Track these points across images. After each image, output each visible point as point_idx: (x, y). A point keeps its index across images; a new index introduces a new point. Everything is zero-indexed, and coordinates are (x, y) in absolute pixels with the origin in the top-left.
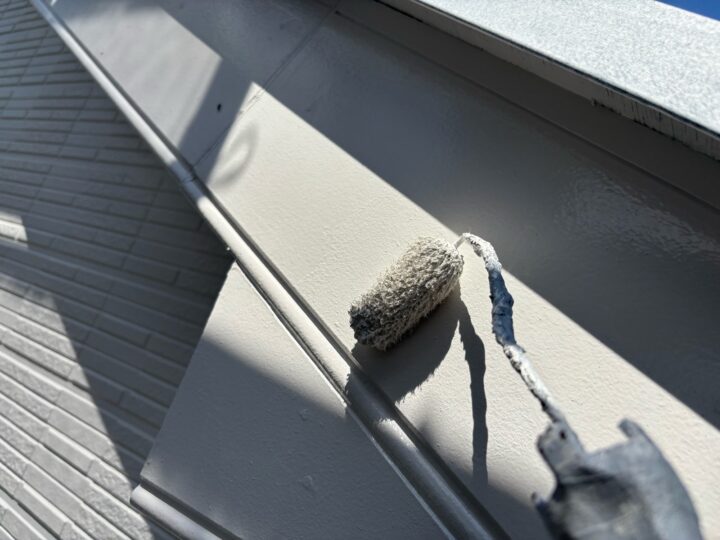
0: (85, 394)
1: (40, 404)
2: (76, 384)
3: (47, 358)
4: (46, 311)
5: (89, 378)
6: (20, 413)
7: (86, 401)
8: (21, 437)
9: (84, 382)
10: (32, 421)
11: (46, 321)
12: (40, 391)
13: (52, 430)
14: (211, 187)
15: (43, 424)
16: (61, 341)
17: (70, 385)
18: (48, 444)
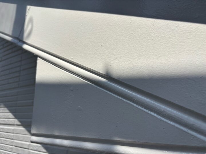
0: (21, 127)
1: (10, 135)
2: (17, 125)
3: (7, 121)
4: (3, 109)
5: (20, 121)
6: (5, 140)
7: (21, 128)
8: (7, 147)
9: (19, 123)
10: (9, 141)
11: (4, 111)
12: (8, 131)
13: (15, 141)
14: (25, 40)
15: (12, 140)
16: (9, 115)
17: (16, 126)
18: (16, 145)
